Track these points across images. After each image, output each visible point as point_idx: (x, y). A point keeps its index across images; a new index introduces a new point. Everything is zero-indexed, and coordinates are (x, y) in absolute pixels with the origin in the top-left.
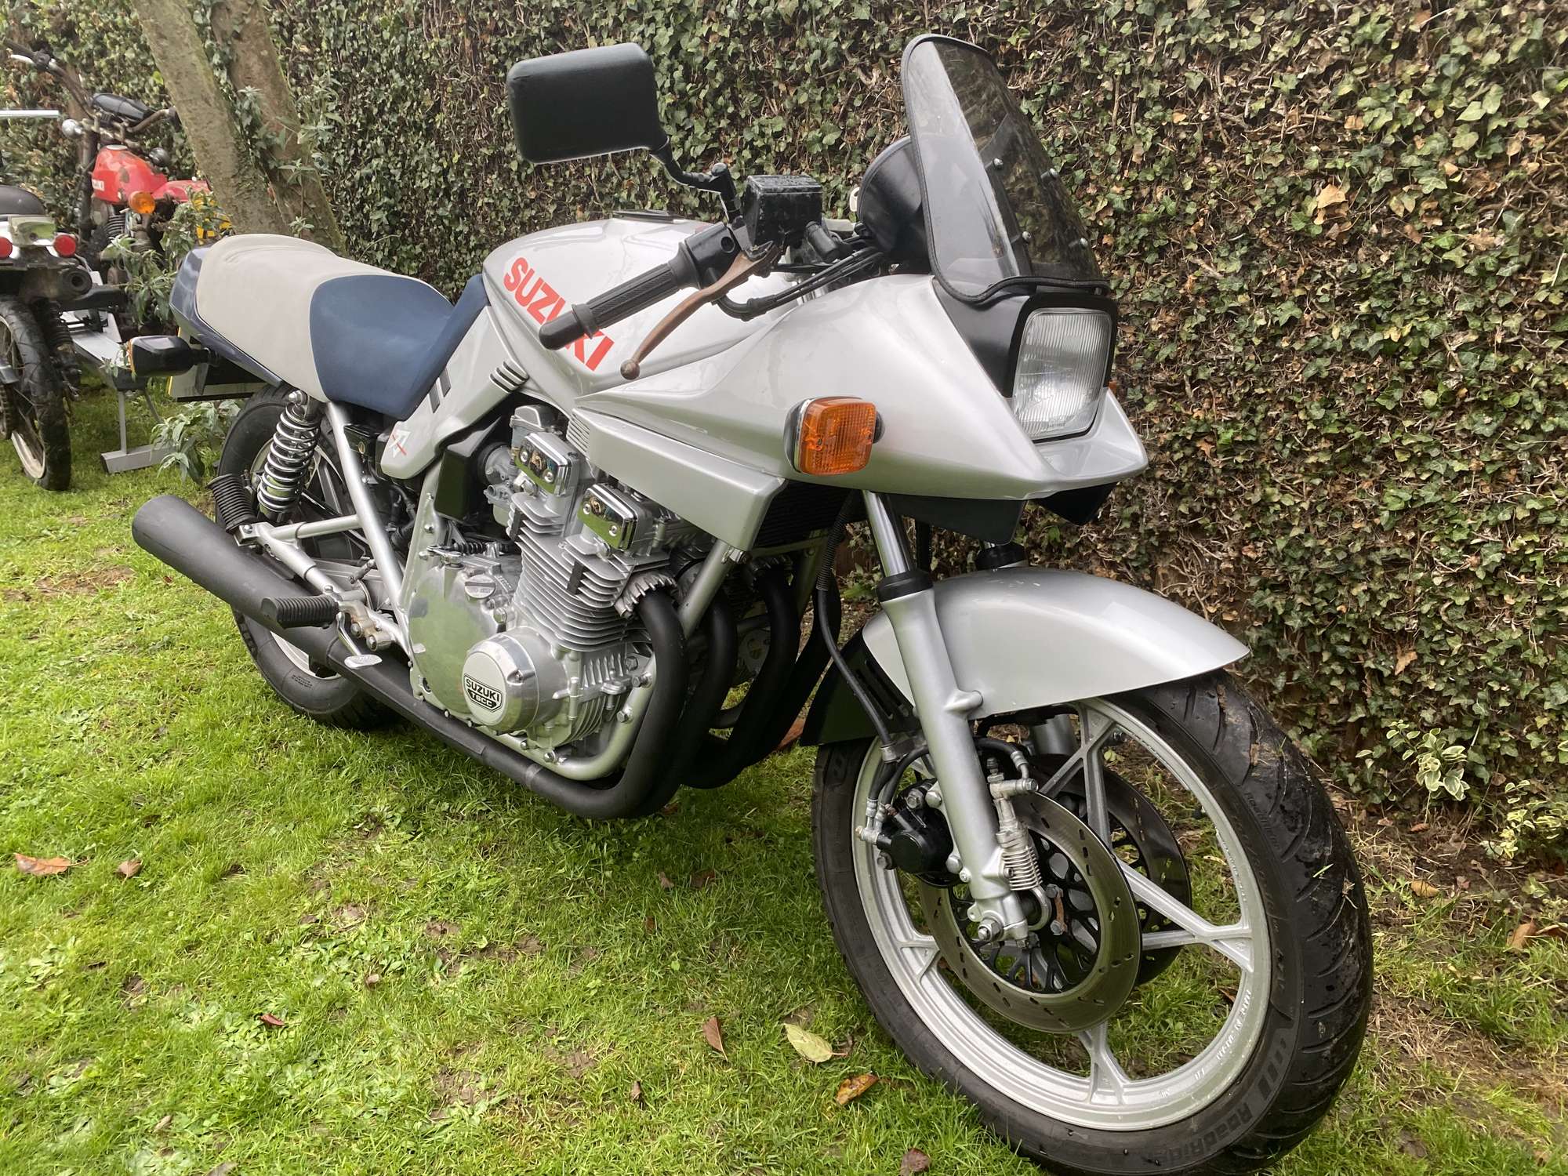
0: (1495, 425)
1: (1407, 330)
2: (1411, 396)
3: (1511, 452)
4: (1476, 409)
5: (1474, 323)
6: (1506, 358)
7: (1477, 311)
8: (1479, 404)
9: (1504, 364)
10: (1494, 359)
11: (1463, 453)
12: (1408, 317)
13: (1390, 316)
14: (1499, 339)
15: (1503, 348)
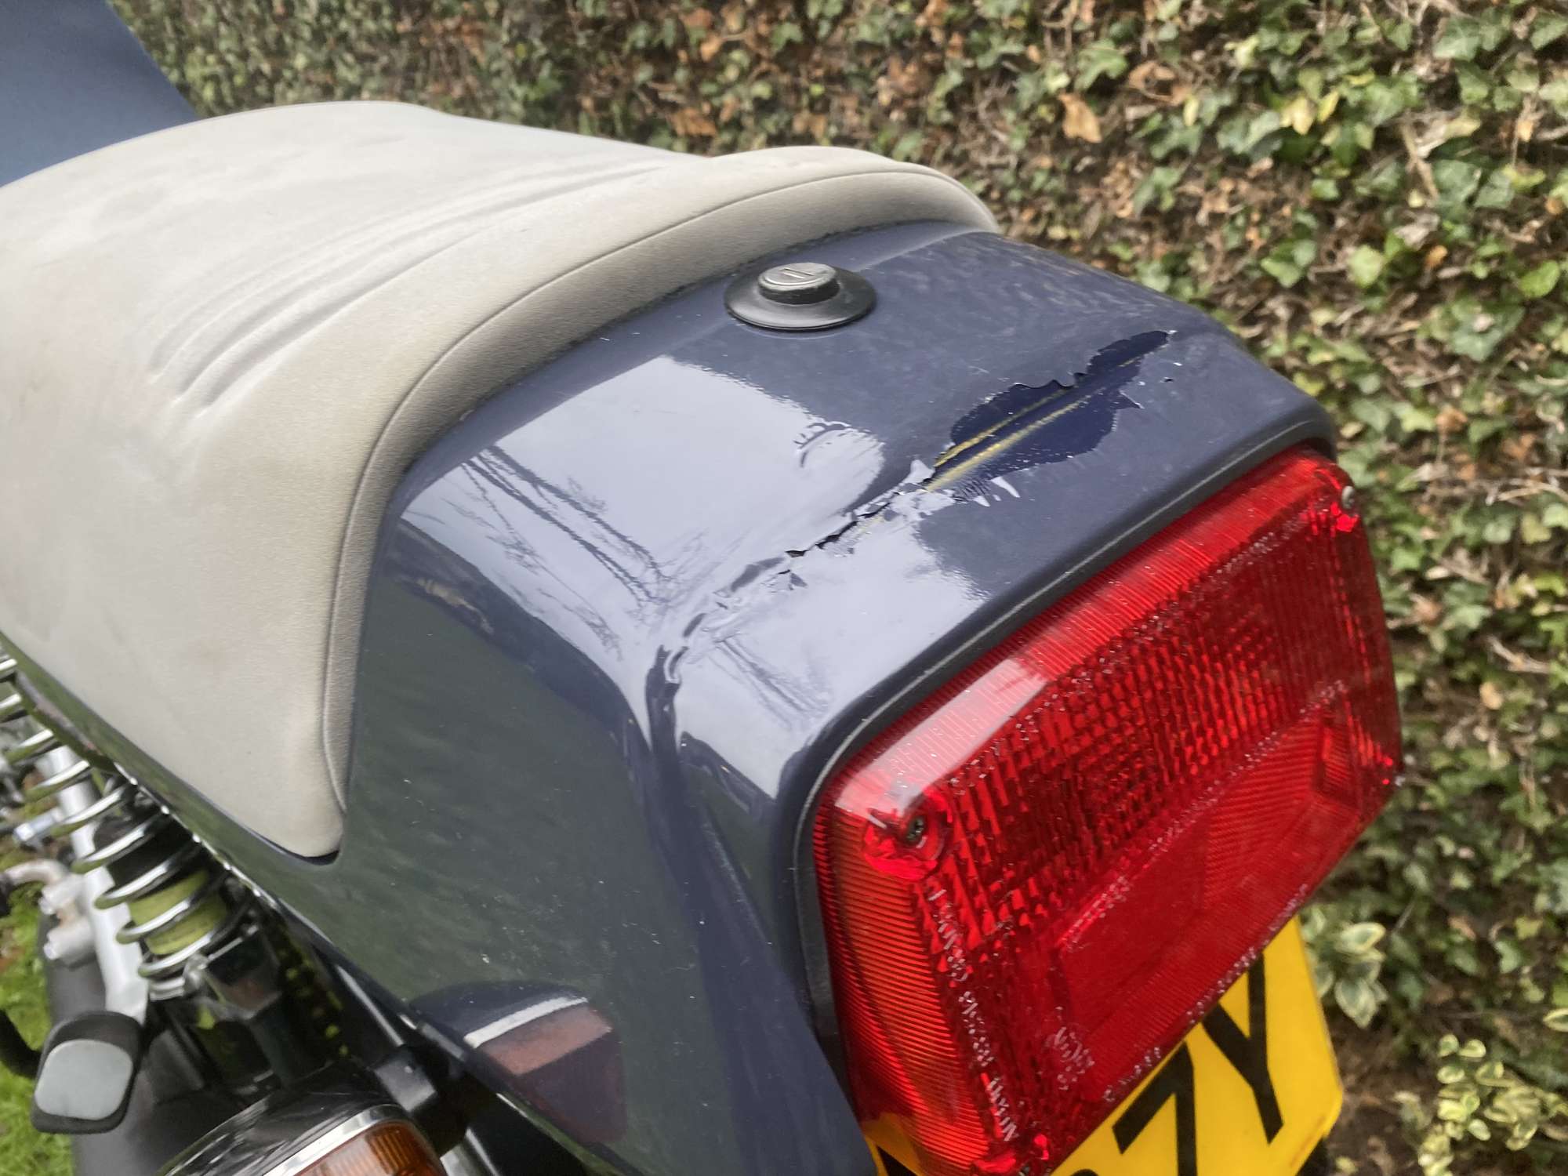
0: (1497, 336)
1: (1329, 104)
2: (1332, 256)
3: (1525, 398)
4: (1461, 295)
5: (1472, 90)
6: (1538, 177)
7: (1483, 62)
8: (1468, 284)
9: (1536, 192)
10: (1512, 177)
11: (1428, 389)
12: (1331, 75)
13: (1293, 72)
14: (1524, 130)
15: (1533, 154)
